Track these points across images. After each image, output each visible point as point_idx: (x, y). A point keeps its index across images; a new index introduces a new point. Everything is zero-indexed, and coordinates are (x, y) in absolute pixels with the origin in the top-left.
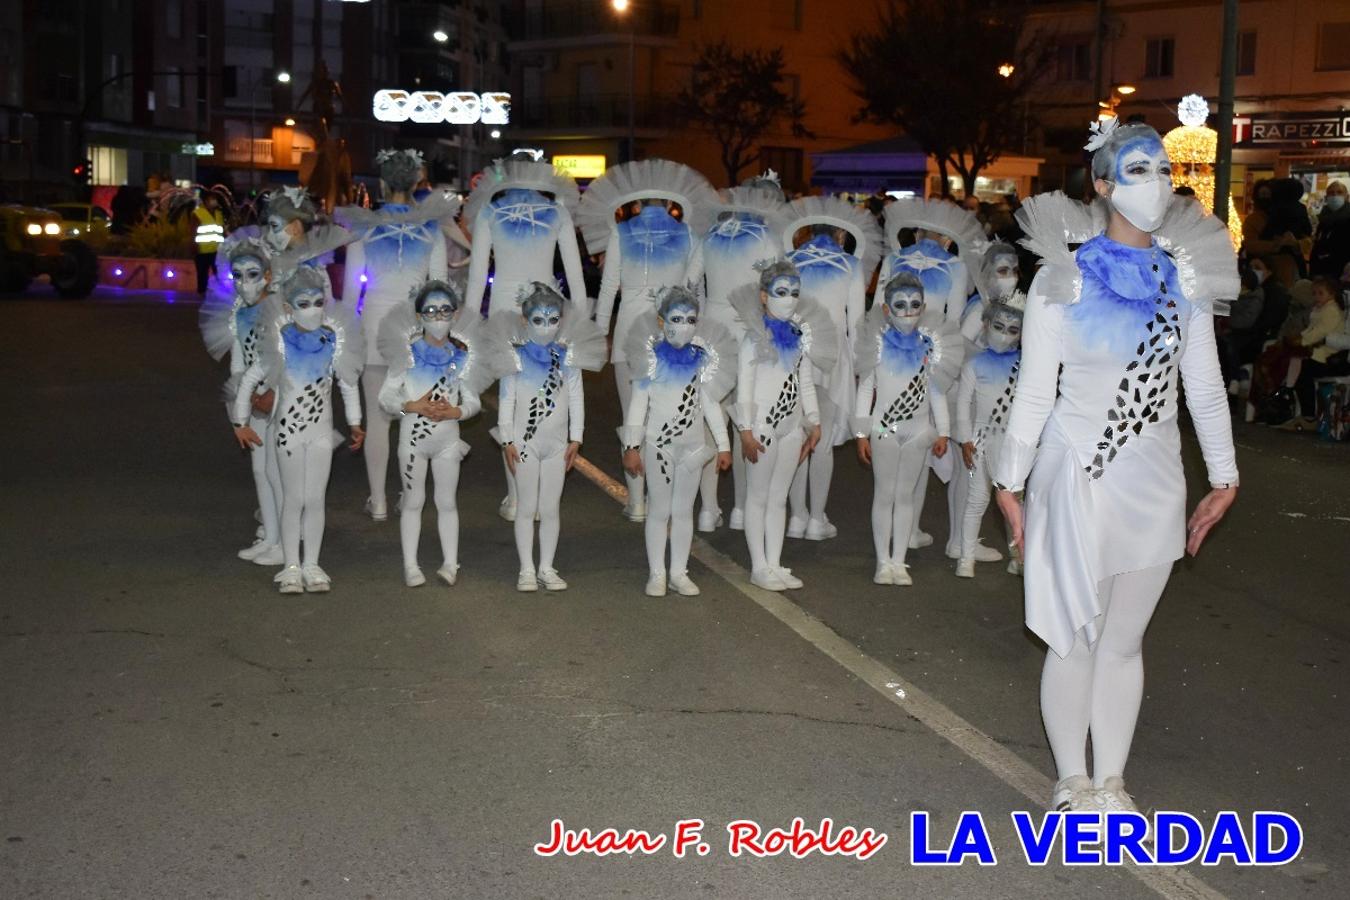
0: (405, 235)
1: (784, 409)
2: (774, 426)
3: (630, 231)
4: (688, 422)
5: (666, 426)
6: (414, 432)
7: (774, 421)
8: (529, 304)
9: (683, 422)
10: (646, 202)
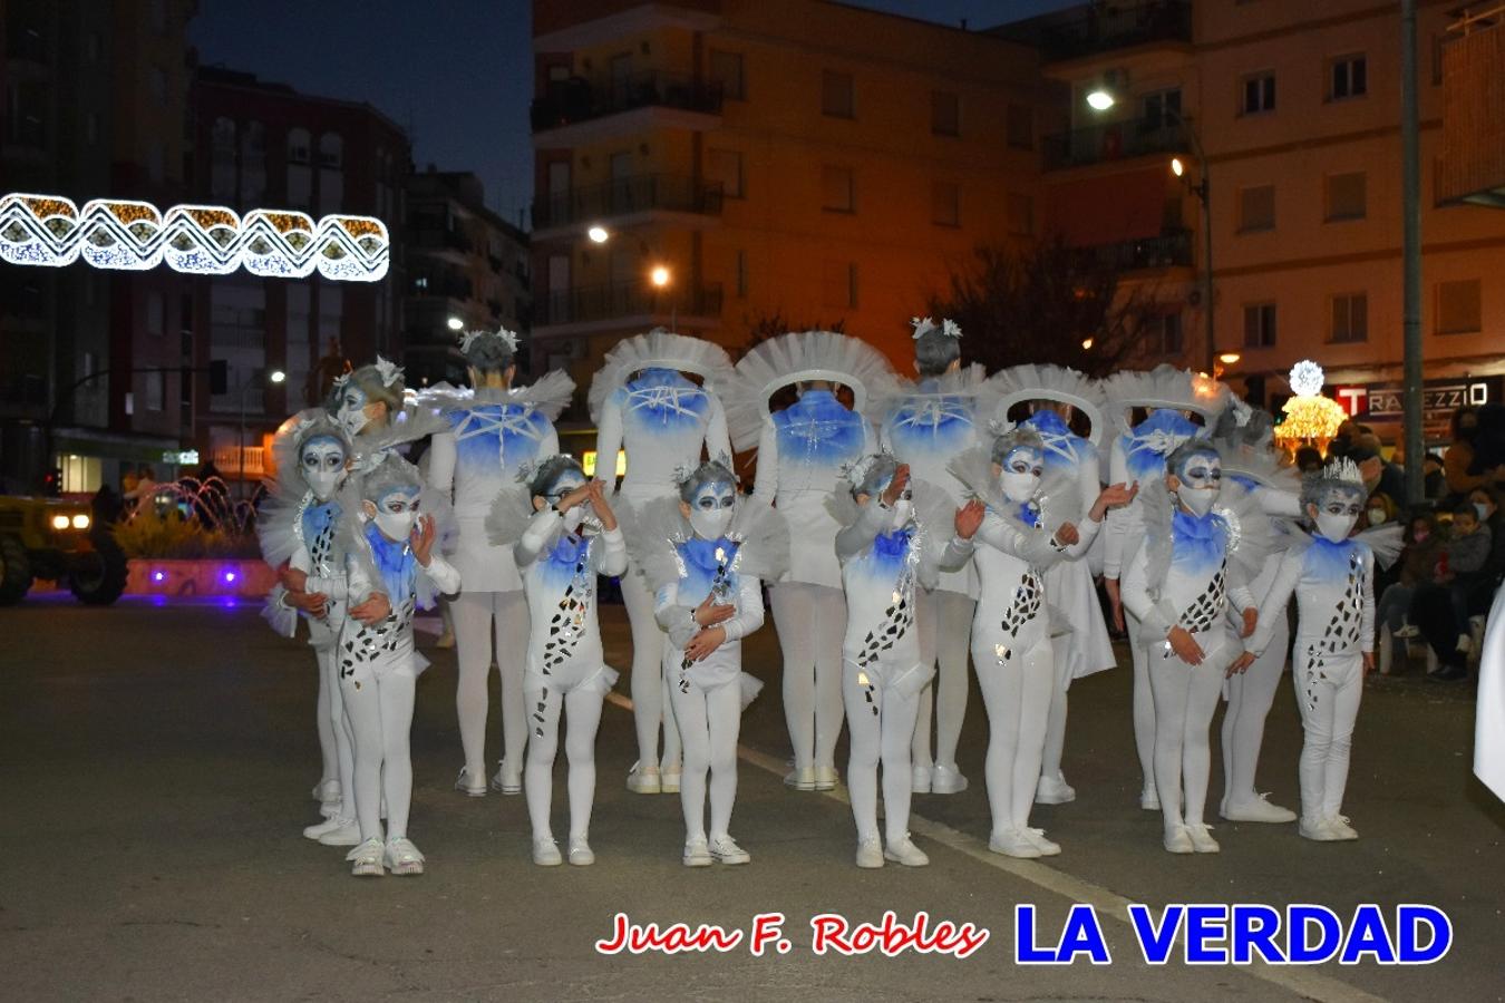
0: (505, 429)
1: (1025, 610)
2: (1014, 633)
3: (789, 422)
4: (899, 630)
5: (870, 636)
6: (547, 656)
7: (1012, 627)
8: (694, 483)
9: (892, 630)
10: (808, 385)
